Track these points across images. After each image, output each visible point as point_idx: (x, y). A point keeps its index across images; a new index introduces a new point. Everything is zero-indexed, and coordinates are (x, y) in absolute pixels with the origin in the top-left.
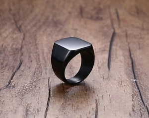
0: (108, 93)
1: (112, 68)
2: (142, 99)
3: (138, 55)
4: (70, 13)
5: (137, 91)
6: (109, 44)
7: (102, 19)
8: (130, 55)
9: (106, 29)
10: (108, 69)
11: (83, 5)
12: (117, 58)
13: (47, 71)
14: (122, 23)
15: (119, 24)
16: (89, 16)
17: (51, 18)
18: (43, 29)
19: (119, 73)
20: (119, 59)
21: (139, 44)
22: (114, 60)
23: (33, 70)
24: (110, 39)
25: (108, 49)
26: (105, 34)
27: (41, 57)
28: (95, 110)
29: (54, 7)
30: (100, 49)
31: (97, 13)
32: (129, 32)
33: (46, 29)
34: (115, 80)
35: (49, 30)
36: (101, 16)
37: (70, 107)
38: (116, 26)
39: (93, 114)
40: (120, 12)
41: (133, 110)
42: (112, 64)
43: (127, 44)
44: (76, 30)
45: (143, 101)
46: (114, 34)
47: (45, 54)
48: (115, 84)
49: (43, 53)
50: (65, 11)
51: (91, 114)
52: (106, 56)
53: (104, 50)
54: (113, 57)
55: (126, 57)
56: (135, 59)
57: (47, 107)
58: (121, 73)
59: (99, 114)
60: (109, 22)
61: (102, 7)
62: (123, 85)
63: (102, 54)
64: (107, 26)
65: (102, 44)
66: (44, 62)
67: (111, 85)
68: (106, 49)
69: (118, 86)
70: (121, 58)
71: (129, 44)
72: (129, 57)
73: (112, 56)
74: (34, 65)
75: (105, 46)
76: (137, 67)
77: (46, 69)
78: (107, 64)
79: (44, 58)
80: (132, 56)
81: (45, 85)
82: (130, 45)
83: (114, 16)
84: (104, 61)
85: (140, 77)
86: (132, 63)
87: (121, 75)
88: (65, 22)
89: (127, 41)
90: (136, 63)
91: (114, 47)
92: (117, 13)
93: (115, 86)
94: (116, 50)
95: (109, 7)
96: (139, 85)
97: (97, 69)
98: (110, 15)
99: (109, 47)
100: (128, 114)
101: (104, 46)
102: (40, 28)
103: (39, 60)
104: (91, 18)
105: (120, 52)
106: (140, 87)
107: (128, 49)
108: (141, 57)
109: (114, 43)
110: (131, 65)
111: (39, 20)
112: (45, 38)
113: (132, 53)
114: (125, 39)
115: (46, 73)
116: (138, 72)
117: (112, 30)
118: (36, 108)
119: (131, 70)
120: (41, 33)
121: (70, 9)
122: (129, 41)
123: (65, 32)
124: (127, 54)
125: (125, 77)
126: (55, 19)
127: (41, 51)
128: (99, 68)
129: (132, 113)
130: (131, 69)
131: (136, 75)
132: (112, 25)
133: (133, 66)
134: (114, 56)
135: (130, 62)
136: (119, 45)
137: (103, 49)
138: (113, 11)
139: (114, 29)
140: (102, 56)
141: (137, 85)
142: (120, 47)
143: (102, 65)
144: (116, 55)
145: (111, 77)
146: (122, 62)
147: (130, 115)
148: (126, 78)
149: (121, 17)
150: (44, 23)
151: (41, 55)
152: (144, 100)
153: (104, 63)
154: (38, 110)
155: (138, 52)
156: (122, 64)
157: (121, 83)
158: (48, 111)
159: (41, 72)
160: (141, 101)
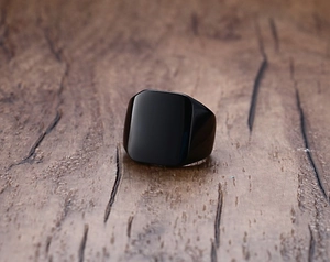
0: (247, 174)
1: (256, 127)
2: (320, 184)
3: (315, 104)
4: (170, 27)
5: (310, 168)
6: (252, 83)
7: (238, 38)
8: (299, 104)
9: (246, 56)
10: (248, 130)
11: (200, 12)
12: (268, 108)
13: (115, 133)
14: (282, 46)
15: (277, 47)
16: (212, 32)
17: (127, 35)
18: (110, 55)
19: (274, 135)
20: (273, 111)
21: (319, 84)
22: (263, 114)
23: (86, 130)
24: (255, 74)
25: (251, 93)
26: (245, 66)
27: (102, 108)
28: (216, 203)
29: (135, 16)
30: (233, 92)
31: (230, 27)
32: (297, 62)
33: (115, 57)
34: (262, 149)
35: (121, 59)
36: (237, 32)
37: (160, 198)
38: (269, 51)
39: (212, 211)
40: (280, 25)
41: (300, 205)
42: (258, 120)
43: (292, 83)
44: (181, 58)
45: (321, 188)
46: (264, 66)
47: (112, 102)
48: (262, 157)
49: (108, 99)
50: (159, 23)
51: (208, 210)
52: (246, 105)
53: (241, 95)
54: (261, 107)
55: (289, 108)
56: (308, 111)
57: (112, 198)
58: (277, 138)
59: (225, 210)
60: (254, 43)
61: (240, 15)
62: (280, 158)
63: (236, 102)
64: (251, 51)
65: (237, 84)
66: (108, 116)
67: (254, 158)
68: (245, 92)
69: (268, 161)
70: (279, 109)
71: (296, 84)
72: (295, 107)
73: (258, 106)
74: (88, 121)
75: (245, 88)
76: (313, 126)
77: (114, 129)
78: (246, 120)
79: (109, 110)
80: (302, 105)
81: (108, 158)
82: (299, 86)
83: (267, 33)
84: (241, 114)
85: (319, 144)
86: (302, 119)
87: (276, 141)
88: (157, 44)
89: (292, 78)
90: (311, 119)
91: (263, 90)
92: (273, 26)
93: (262, 160)
94: (268, 94)
95: (256, 15)
96: (314, 158)
97: (225, 129)
98: (258, 29)
99: (252, 88)
100: (289, 212)
101: (240, 86)
102: (103, 53)
103: (99, 114)
104: (217, 36)
105: (276, 99)
106: (316, 163)
107: (294, 91)
108: (321, 107)
109: (265, 81)
110: (299, 123)
111: (102, 40)
112: (112, 73)
113: (302, 100)
114: (289, 74)
115: (112, 136)
116: (313, 135)
117: (261, 59)
118: (89, 199)
119: (300, 131)
120: (105, 62)
121: (169, 20)
122: (296, 77)
123: (158, 62)
124: (293, 101)
125: (284, 143)
126: (137, 38)
127: (102, 96)
128: (229, 127)
129: (296, 209)
130: (298, 129)
131: (310, 141)
132: (262, 48)
133: (303, 125)
134: (264, 106)
135: (298, 117)
136: (274, 85)
137: (239, 93)
138: (264, 22)
139: (265, 56)
140: (236, 106)
141: (311, 159)
142: (276, 89)
143: (235, 121)
144: (267, 104)
145: (255, 144)
146: (279, 117)
147: (293, 212)
148: (286, 146)
149: (281, 35)
150: (112, 46)
151: (103, 102)
152: (323, 186)
153: (240, 118)
154: (92, 204)
155: (316, 98)
156: (280, 120)
157: (275, 155)
158: (114, 205)
159: (101, 134)
160: (318, 188)
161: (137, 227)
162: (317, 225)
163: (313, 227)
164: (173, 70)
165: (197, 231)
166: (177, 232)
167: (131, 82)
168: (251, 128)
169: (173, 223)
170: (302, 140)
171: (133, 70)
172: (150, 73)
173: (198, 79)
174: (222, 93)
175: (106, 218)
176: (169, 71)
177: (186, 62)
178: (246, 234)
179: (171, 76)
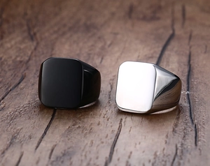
2: (191, 116)
3: (201, 61)
6: (161, 49)
7: (158, 19)
8: (189, 61)
12: (168, 65)
14: (187, 23)
15: (183, 24)
16: (141, 16)
17: (83, 21)
18: (68, 35)
21: (206, 47)
24: (163, 43)
25: (158, 56)
26: (158, 38)
28: (116, 133)
30: (146, 56)
32: (195, 33)
33: (71, 36)
35: (75, 37)
36: (158, 15)
37: (78, 131)
38: (177, 26)
39: (111, 138)
40: (189, 9)
41: (173, 131)
43: (188, 47)
44: (116, 34)
46: (172, 37)
51: (109, 137)
53: (152, 57)
56: (195, 65)
57: (45, 133)
59: (121, 137)
60: (168, 22)
68: (154, 55)
71: (190, 47)
72: (187, 63)
75: (155, 52)
76: (195, 76)
80: (191, 62)
82: (192, 49)
83: (178, 15)
86: (189, 71)
89: (189, 44)
90: (195, 71)
91: (167, 53)
98: (173, 12)
99: (159, 52)
100: (165, 136)
101: (152, 51)
106: (191, 101)
107: (188, 52)
108: (204, 62)
109: (169, 47)
110: (186, 74)
111: (65, 25)
112: (67, 47)
114: (187, 41)
116: (194, 82)
117: (171, 32)
118: (29, 134)
120: (63, 40)
122: (191, 43)
123: (99, 38)
124: (185, 59)
126: (89, 23)
132: (173, 25)
134: (165, 63)
135: (187, 70)
136: (175, 49)
137: (150, 56)
138: (178, 8)
139: (174, 30)
142: (176, 52)
144: (168, 62)
149: (188, 15)
150: (70, 29)
154: (30, 137)
161: (57, 152)
162: (182, 144)
163: (179, 145)
164: (109, 43)
165: (98, 152)
166: (84, 154)
167: (78, 52)
169: (82, 148)
171: (81, 44)
172: (93, 46)
173: (124, 48)
174: (139, 57)
175: (37, 147)
176: (105, 43)
177: (119, 37)
178: (131, 153)
179: (106, 47)
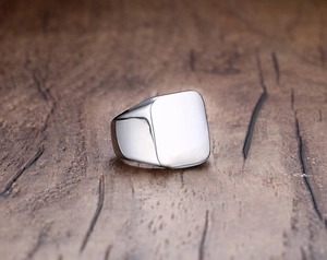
0: (238, 200)
1: (251, 156)
4: (165, 64)
5: (306, 192)
9: (245, 89)
10: (242, 158)
11: (199, 50)
13: (100, 165)
19: (269, 163)
20: (270, 140)
22: (259, 143)
23: (69, 164)
27: (88, 142)
29: (130, 55)
31: (230, 62)
34: (256, 176)
42: (253, 149)
45: (317, 211)
47: (99, 137)
48: (255, 183)
49: (94, 135)
50: (154, 61)
52: (242, 135)
54: (258, 135)
58: (273, 164)
61: (241, 51)
62: (274, 183)
63: (231, 133)
64: (250, 84)
65: (234, 115)
66: (93, 150)
67: (247, 185)
69: (262, 187)
73: (254, 135)
74: (71, 156)
77: (98, 162)
78: (240, 149)
79: (95, 144)
81: (90, 190)
84: (236, 144)
85: (317, 169)
87: (272, 168)
88: (151, 80)
92: (275, 60)
93: (255, 187)
94: (265, 124)
95: (257, 50)
96: (311, 183)
102: (93, 91)
103: (84, 148)
104: (215, 71)
113: (301, 128)
115: (96, 169)
119: (297, 158)
121: (165, 58)
125: (280, 170)
129: (289, 231)
130: (296, 155)
131: (307, 166)
133: (301, 151)
140: (231, 136)
141: (307, 183)
143: (229, 150)
145: (249, 171)
146: (276, 145)
147: (285, 235)
148: (282, 172)
151: (88, 138)
152: (319, 208)
153: (235, 147)
155: (316, 126)
156: (277, 148)
157: (269, 181)
158: (93, 235)
159: (84, 168)
160: (313, 211)
168: (245, 157)
170: (299, 166)
